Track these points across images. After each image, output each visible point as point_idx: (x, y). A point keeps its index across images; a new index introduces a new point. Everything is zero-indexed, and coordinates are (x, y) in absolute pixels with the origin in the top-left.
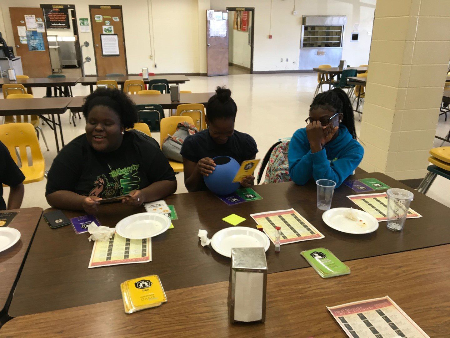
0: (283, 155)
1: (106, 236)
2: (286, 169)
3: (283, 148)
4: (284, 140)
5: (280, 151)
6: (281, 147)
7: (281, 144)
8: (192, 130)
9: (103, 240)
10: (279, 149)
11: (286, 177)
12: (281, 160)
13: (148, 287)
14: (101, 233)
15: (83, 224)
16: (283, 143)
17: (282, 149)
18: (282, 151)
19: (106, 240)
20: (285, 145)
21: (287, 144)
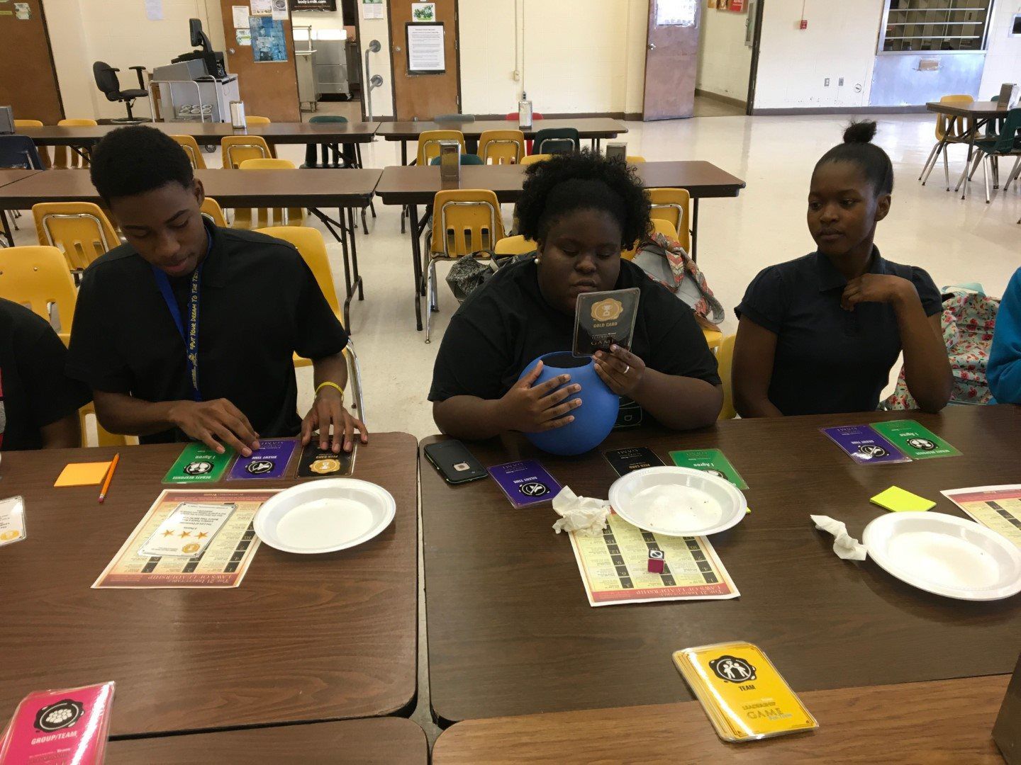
0: (956, 329)
1: (595, 523)
2: (962, 367)
3: (957, 310)
4: (959, 290)
5: (950, 318)
6: (952, 309)
7: (951, 300)
8: (675, 252)
9: (589, 531)
10: (947, 313)
11: (962, 386)
12: (951, 343)
13: (750, 679)
14: (584, 515)
15: (523, 484)
16: (957, 297)
17: (953, 313)
18: (954, 318)
19: (595, 534)
20: (962, 303)
21: (966, 301)
